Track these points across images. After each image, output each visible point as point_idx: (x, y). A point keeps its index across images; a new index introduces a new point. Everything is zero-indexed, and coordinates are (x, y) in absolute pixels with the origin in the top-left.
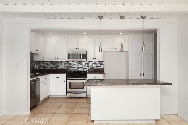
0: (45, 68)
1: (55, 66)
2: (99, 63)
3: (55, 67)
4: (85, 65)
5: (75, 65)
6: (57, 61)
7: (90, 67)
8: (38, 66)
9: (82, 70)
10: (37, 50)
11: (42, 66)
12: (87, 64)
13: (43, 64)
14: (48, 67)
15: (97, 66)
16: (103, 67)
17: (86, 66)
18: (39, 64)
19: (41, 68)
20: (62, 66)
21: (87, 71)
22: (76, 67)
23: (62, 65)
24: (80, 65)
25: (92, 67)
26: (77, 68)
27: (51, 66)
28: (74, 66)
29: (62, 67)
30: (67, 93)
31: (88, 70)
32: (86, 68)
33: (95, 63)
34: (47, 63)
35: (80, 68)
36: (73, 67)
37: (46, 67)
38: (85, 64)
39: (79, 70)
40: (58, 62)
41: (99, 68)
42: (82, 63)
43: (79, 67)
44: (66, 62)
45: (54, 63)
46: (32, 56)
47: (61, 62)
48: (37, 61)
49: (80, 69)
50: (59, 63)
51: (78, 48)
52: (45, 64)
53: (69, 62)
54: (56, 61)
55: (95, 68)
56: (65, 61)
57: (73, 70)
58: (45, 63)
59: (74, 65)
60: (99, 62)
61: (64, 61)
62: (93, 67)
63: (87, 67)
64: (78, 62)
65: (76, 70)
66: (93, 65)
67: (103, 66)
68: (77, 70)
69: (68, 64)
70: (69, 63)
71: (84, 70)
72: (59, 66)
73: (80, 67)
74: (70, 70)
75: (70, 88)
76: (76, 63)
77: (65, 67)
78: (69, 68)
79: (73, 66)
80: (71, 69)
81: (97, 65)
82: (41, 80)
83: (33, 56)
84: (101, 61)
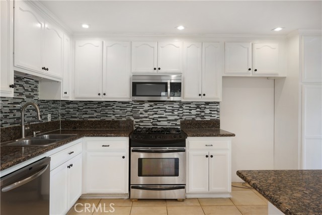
0: (71, 119)
1: (96, 114)
2: (207, 107)
3: (95, 116)
4: (173, 113)
5: (146, 111)
6: (102, 102)
7: (184, 117)
8: (52, 114)
9: (165, 123)
10: (44, 68)
11: (63, 115)
12: (178, 110)
13: (67, 110)
14: (78, 116)
15: (203, 114)
16: (217, 116)
17: (176, 113)
18: (54, 110)
19: (60, 119)
20: (114, 115)
21: (178, 125)
22: (151, 117)
23: (115, 111)
24: (160, 111)
25: (189, 118)
26: (153, 119)
27: (86, 114)
28: (146, 115)
29: (113, 117)
30: (133, 187)
31: (179, 123)
32: (176, 120)
33: (198, 106)
34: (76, 106)
35: (159, 119)
36: (142, 118)
37: (73, 116)
38: (173, 110)
39: (158, 123)
40: (104, 104)
41: (208, 118)
42: (165, 106)
43: (157, 116)
44: (125, 105)
45: (95, 106)
46: (32, 87)
47: (112, 104)
48: (48, 101)
49: (160, 121)
50: (106, 106)
51: (159, 69)
52: (72, 110)
53: (132, 104)
54: (100, 103)
55: (198, 119)
56: (123, 103)
57: (141, 124)
58: (71, 106)
59: (144, 113)
60: (207, 103)
61: (119, 102)
62: (194, 117)
63: (176, 117)
64: (156, 104)
65: (149, 125)
66: (194, 112)
67: (218, 114)
68: (154, 125)
69: (129, 109)
70: (133, 108)
71: (170, 124)
72: (107, 113)
73: (159, 117)
74: (134, 123)
75: (140, 174)
76: (151, 106)
77: (120, 116)
78: (133, 119)
79: (141, 114)
80: (136, 122)
81: (203, 112)
82: (53, 164)
83: (36, 87)
84: (212, 103)
